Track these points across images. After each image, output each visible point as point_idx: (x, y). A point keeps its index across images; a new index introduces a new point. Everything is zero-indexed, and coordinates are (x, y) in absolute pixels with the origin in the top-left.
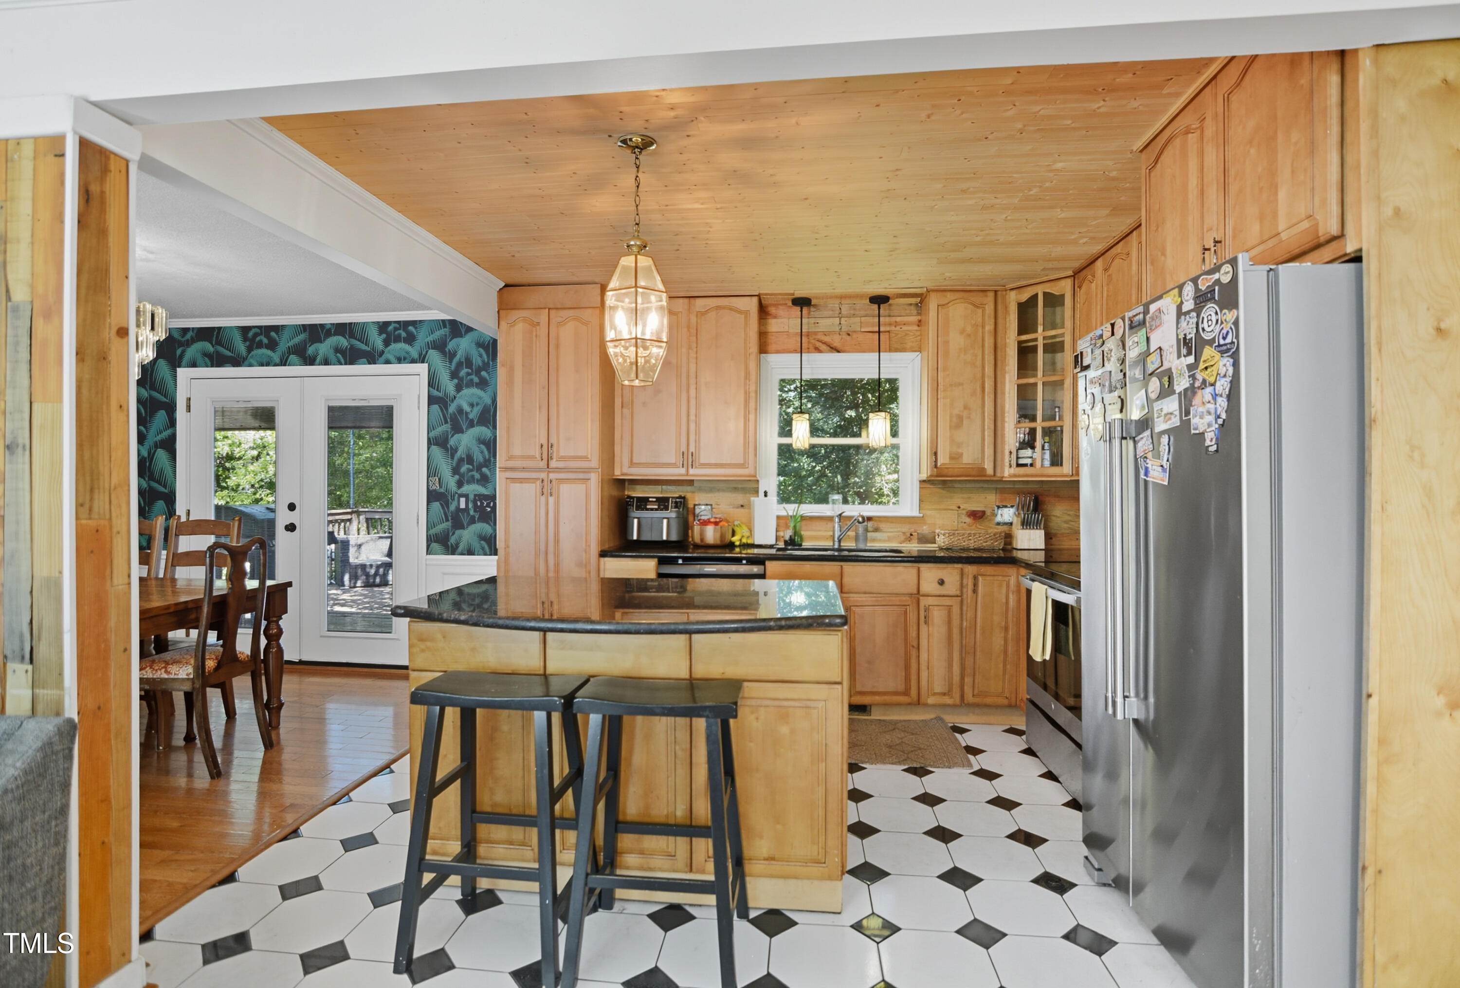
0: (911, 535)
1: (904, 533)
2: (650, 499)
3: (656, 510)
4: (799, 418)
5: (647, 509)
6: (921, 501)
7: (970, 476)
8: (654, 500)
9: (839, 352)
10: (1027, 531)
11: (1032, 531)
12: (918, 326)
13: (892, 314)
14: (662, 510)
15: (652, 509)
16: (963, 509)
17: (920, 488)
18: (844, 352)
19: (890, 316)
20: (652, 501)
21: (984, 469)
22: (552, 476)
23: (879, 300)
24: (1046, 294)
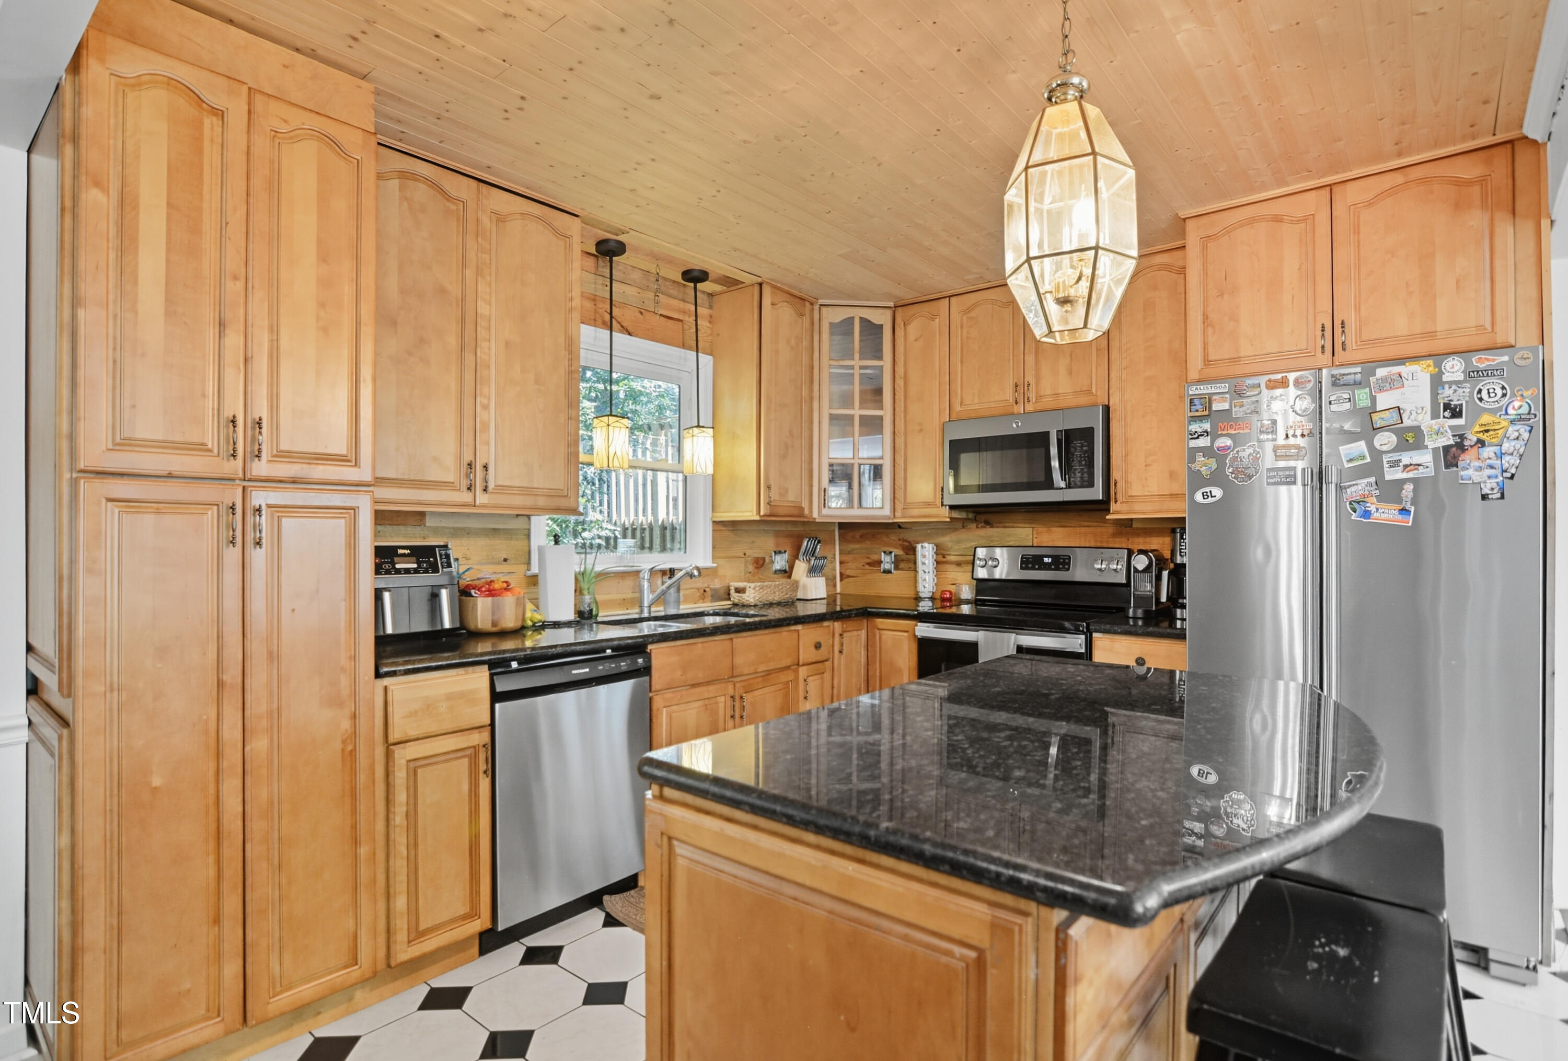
0: (705, 591)
1: (698, 589)
2: (400, 551)
3: (416, 571)
4: (617, 424)
5: (398, 572)
6: (714, 547)
7: (791, 516)
8: (407, 552)
9: (630, 334)
10: (813, 579)
11: (817, 578)
12: (710, 322)
13: (686, 299)
14: (426, 571)
15: (407, 571)
16: (749, 557)
17: (713, 530)
18: (636, 336)
19: (684, 301)
20: (404, 555)
21: (802, 509)
22: (259, 498)
23: (694, 277)
24: (863, 320)
